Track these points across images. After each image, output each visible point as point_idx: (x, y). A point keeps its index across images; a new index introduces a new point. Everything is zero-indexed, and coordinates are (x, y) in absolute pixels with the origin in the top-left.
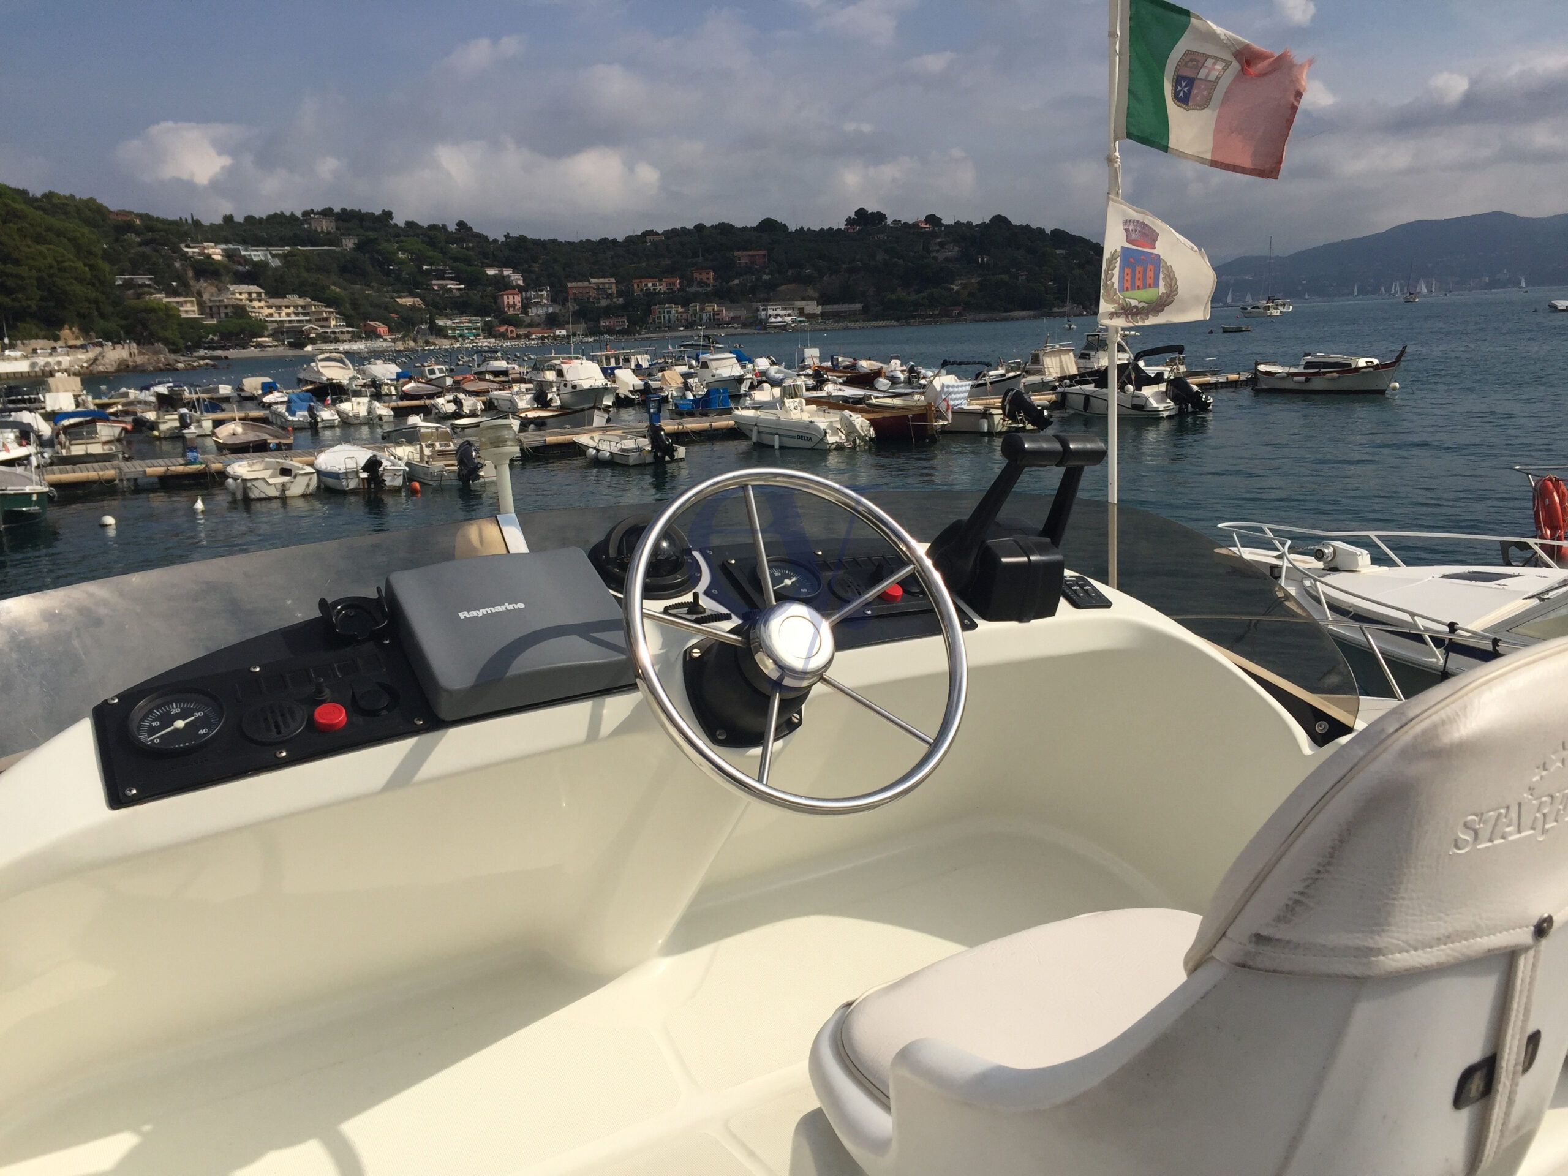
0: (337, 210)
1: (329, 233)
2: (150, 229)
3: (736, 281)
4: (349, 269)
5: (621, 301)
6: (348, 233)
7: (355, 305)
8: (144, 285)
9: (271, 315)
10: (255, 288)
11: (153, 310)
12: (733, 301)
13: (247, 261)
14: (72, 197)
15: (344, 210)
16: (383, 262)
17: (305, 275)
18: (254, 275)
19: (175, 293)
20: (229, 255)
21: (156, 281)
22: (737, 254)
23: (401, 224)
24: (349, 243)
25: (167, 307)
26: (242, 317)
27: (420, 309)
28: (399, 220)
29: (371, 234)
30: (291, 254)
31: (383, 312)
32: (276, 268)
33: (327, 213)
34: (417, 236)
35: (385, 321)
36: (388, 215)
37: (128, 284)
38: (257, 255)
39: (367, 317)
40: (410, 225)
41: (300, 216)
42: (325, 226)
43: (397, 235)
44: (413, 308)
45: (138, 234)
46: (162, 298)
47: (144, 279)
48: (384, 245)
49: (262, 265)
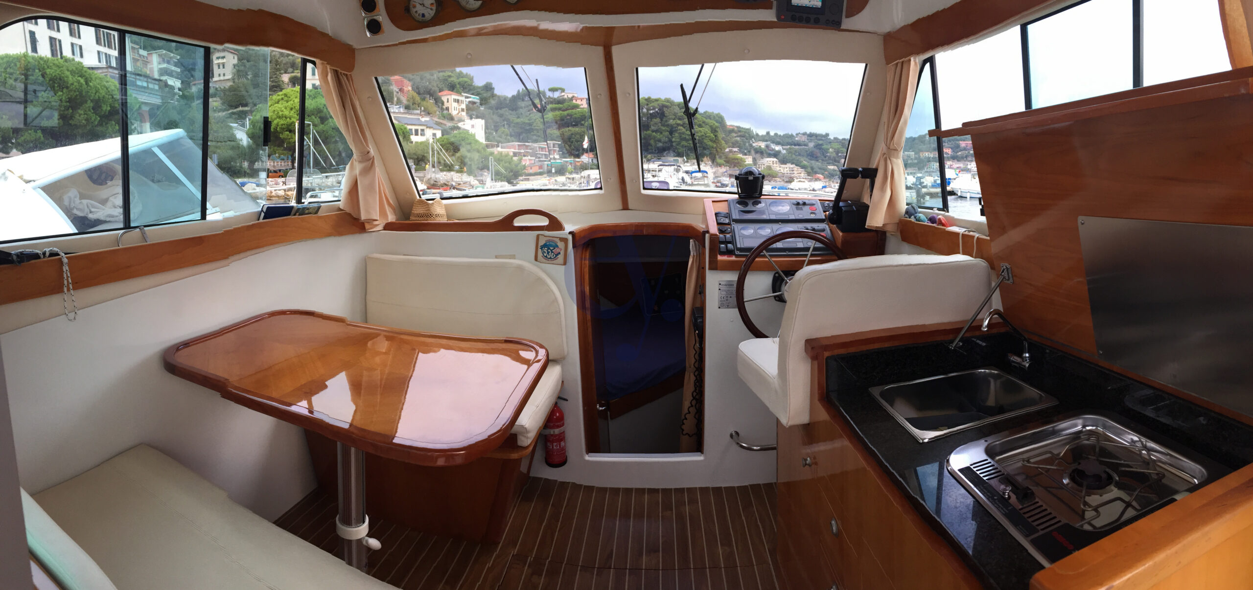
0: (808, 133)
1: (804, 141)
2: (740, 131)
3: (960, 153)
4: (812, 156)
5: (916, 161)
6: (811, 141)
7: (812, 168)
8: (735, 152)
9: (780, 170)
10: (775, 160)
11: (737, 159)
12: (958, 161)
13: (773, 150)
14: (713, 113)
15: (810, 133)
16: (824, 152)
17: (794, 156)
18: (776, 155)
19: (745, 154)
20: (767, 146)
21: (740, 151)
22: (961, 142)
23: (832, 138)
24: (811, 145)
25: (741, 159)
26: (770, 170)
27: (836, 170)
28: (831, 137)
29: (820, 142)
30: (790, 149)
31: (823, 170)
32: (784, 154)
33: (804, 134)
34: (838, 142)
35: (823, 174)
36: (827, 135)
37: (731, 151)
38: (778, 148)
39: (816, 173)
40: (836, 139)
41: (795, 135)
42: (804, 138)
43: (830, 143)
44: (834, 170)
45: (736, 133)
46: (740, 156)
47: (736, 149)
48: (825, 147)
49: (779, 152)
